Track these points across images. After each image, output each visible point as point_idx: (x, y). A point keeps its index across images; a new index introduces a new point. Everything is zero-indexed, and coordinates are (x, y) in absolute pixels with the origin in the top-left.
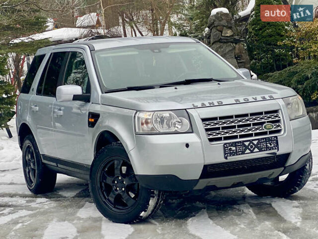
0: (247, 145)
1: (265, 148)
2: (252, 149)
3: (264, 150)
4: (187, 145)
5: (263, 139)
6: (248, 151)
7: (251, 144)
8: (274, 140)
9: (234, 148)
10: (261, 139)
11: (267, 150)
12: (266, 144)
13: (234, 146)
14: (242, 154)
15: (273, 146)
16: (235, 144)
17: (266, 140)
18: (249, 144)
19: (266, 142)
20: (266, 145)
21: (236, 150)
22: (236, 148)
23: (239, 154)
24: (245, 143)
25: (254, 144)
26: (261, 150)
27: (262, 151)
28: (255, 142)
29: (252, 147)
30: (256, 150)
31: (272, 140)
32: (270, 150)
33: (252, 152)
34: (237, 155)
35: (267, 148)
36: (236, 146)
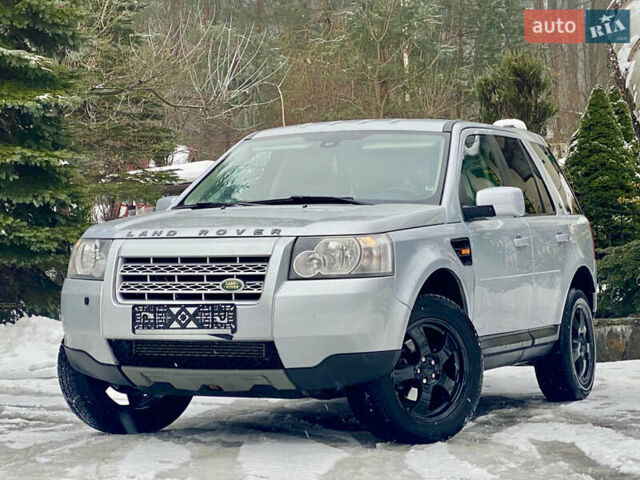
0: (175, 313)
1: (208, 323)
2: (183, 322)
3: (208, 328)
4: (87, 301)
5: (208, 306)
6: (175, 324)
7: (183, 313)
8: (229, 311)
9: (151, 316)
10: (203, 305)
11: (212, 328)
12: (213, 316)
13: (151, 312)
14: (163, 328)
15: (226, 321)
16: (153, 309)
17: (213, 308)
18: (179, 313)
19: (213, 312)
20: (213, 319)
21: (155, 319)
22: (155, 316)
23: (159, 328)
24: (171, 309)
25: (188, 313)
26: (200, 326)
27: (203, 328)
28: (191, 310)
29: (183, 318)
30: (192, 324)
31: (225, 311)
32: (219, 328)
33: (183, 327)
34: (155, 328)
35: (214, 324)
36: (154, 312)
